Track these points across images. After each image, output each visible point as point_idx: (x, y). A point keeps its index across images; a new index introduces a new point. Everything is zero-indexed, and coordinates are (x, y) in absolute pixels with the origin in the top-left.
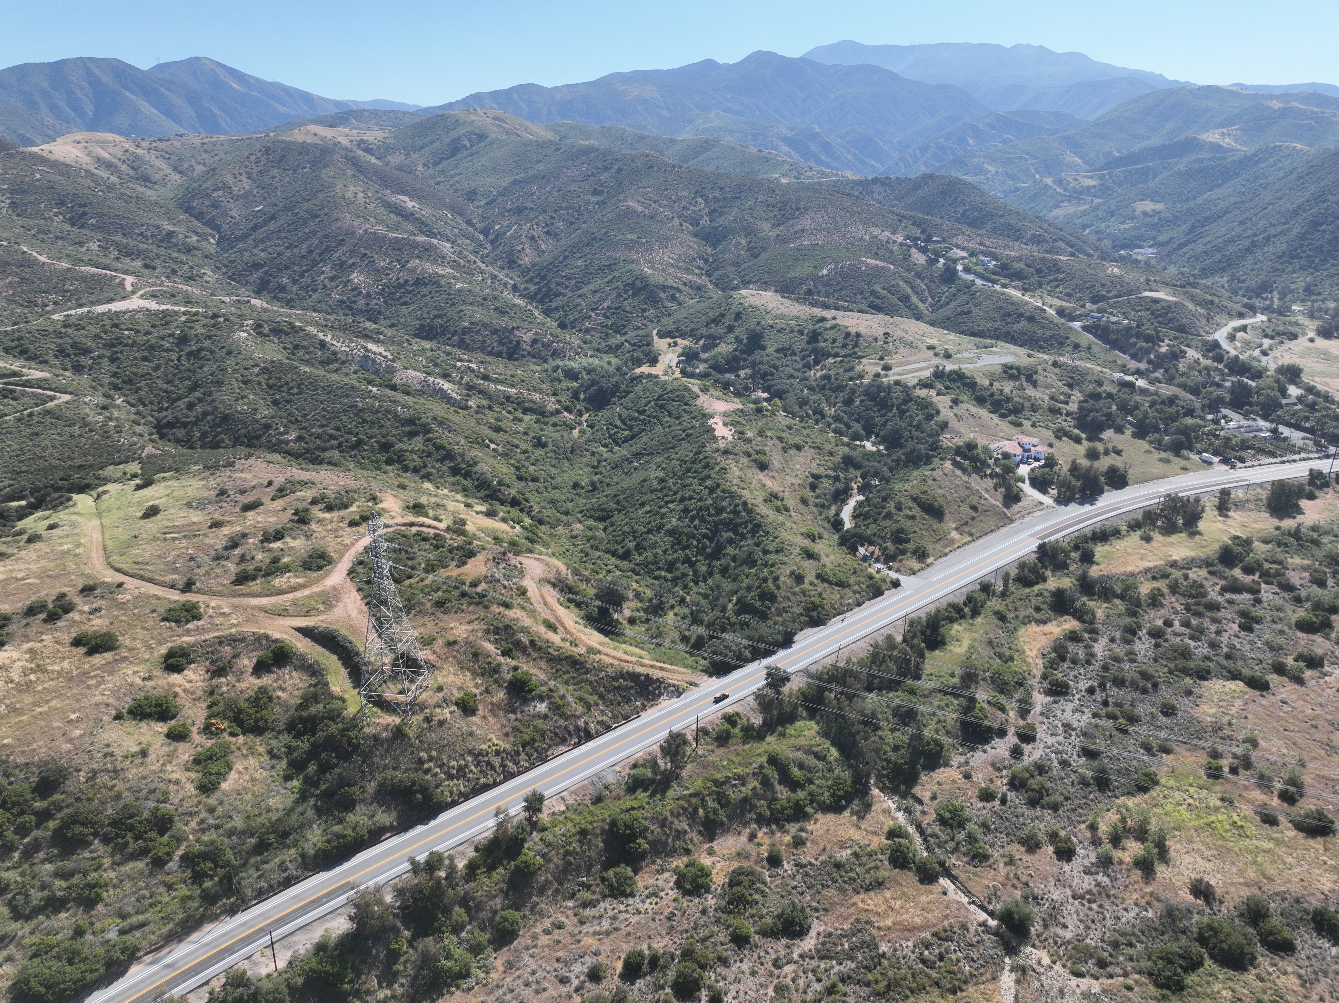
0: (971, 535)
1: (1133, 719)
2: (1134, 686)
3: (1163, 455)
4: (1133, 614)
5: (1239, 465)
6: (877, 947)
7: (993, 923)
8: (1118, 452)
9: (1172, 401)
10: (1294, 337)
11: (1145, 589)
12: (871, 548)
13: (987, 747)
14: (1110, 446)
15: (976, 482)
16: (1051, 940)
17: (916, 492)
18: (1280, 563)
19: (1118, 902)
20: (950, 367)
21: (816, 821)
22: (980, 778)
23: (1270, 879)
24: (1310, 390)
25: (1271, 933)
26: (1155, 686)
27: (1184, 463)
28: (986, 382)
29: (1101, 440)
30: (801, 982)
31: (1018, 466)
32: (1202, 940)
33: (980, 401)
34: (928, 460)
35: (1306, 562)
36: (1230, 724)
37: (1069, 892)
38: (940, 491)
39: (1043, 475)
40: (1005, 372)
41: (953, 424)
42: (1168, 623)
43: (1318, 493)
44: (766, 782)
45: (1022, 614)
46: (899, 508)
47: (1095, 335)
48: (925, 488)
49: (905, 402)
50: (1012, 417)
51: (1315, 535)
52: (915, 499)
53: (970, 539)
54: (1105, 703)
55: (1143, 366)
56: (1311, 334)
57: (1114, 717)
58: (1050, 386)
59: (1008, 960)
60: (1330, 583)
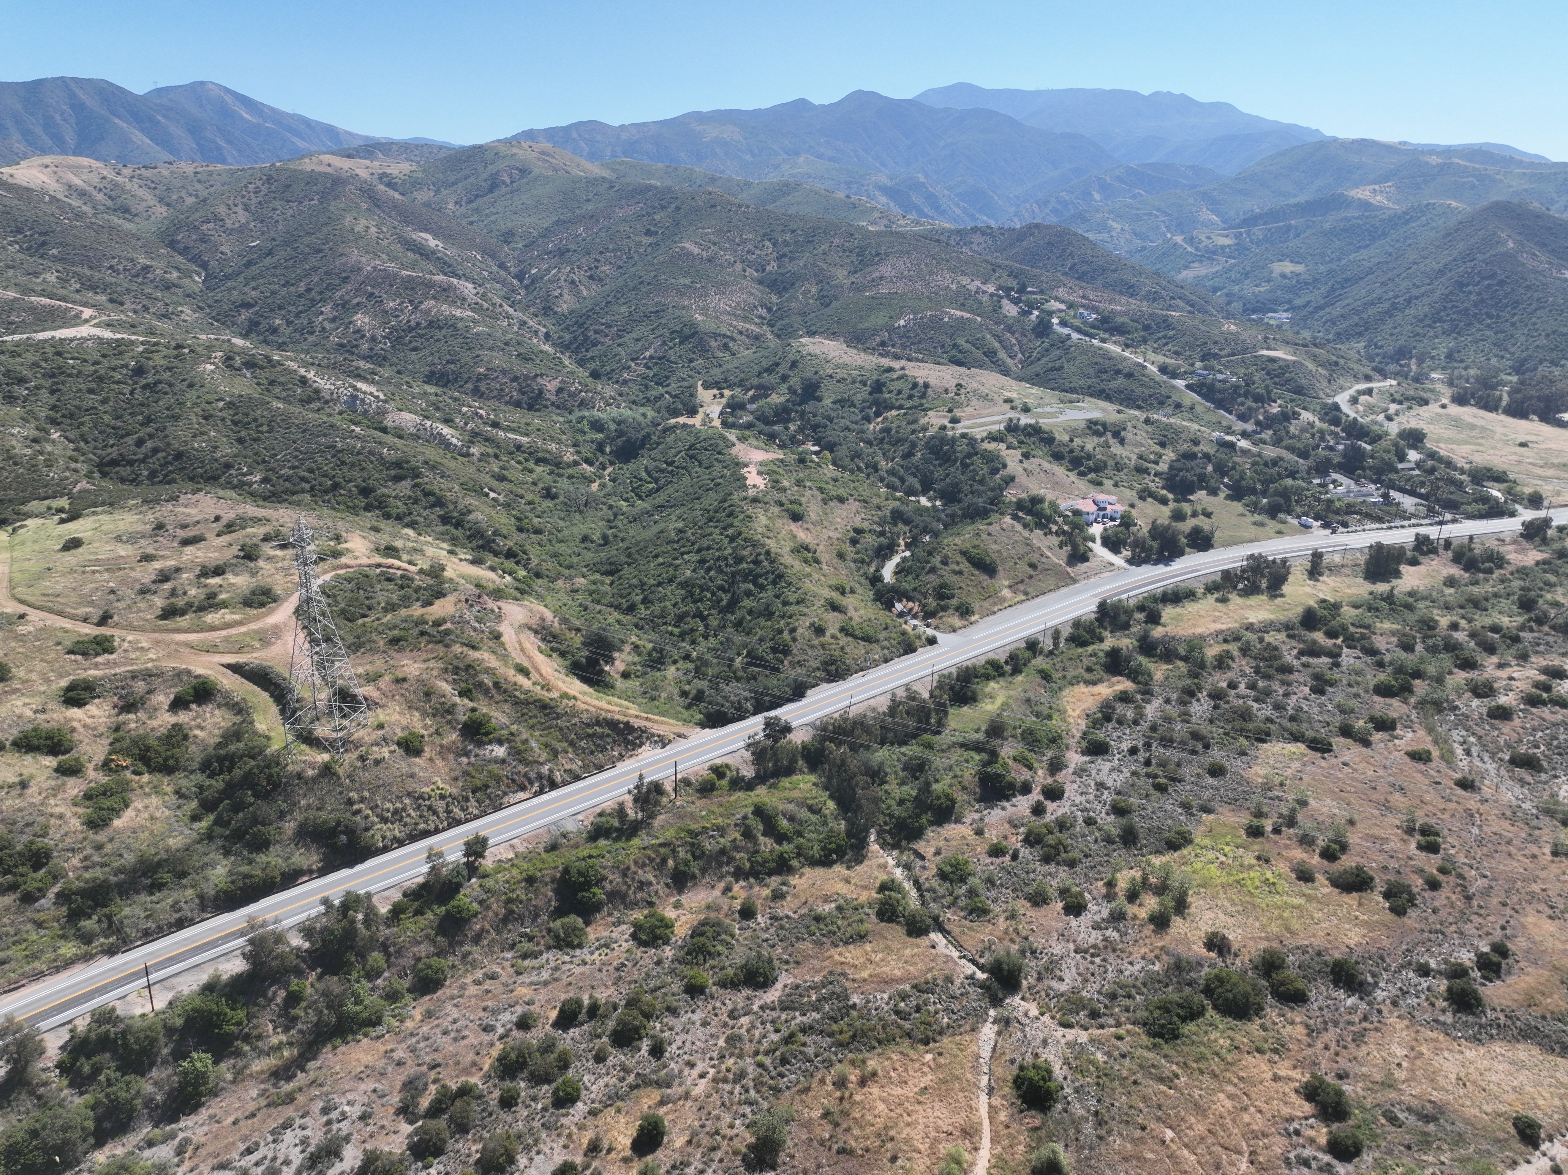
0: (1026, 593)
1: (1175, 779)
2: (1184, 746)
3: (1257, 518)
4: (1195, 676)
5: (1341, 529)
6: (847, 998)
7: (981, 976)
8: (1208, 515)
9: (1275, 462)
10: (1426, 402)
11: (1213, 651)
12: (911, 604)
13: (1006, 804)
14: (1199, 508)
15: (1037, 537)
16: (1043, 993)
17: (967, 546)
18: (1368, 627)
19: (1124, 956)
20: (1025, 420)
21: (802, 875)
22: (992, 836)
23: (1293, 933)
24: (1432, 455)
25: (1283, 984)
26: (1207, 747)
27: (1280, 526)
28: (1066, 438)
29: (1190, 501)
30: (757, 1033)
31: (1090, 524)
32: (1208, 991)
33: (1057, 457)
34: (985, 514)
35: (1395, 626)
36: (1282, 785)
37: (1072, 946)
38: (995, 547)
39: (1116, 534)
40: (1089, 428)
41: (1021, 478)
42: (1232, 685)
43: (1421, 559)
44: (748, 834)
45: (1070, 674)
46: (945, 563)
47: (1199, 394)
48: (978, 543)
49: (969, 456)
50: (1092, 476)
51: (1411, 600)
52: (964, 553)
53: (1024, 598)
54: (1148, 763)
55: (1249, 427)
56: (1445, 401)
57: (1156, 776)
58: (1139, 444)
59: (992, 1013)
60: (1419, 647)
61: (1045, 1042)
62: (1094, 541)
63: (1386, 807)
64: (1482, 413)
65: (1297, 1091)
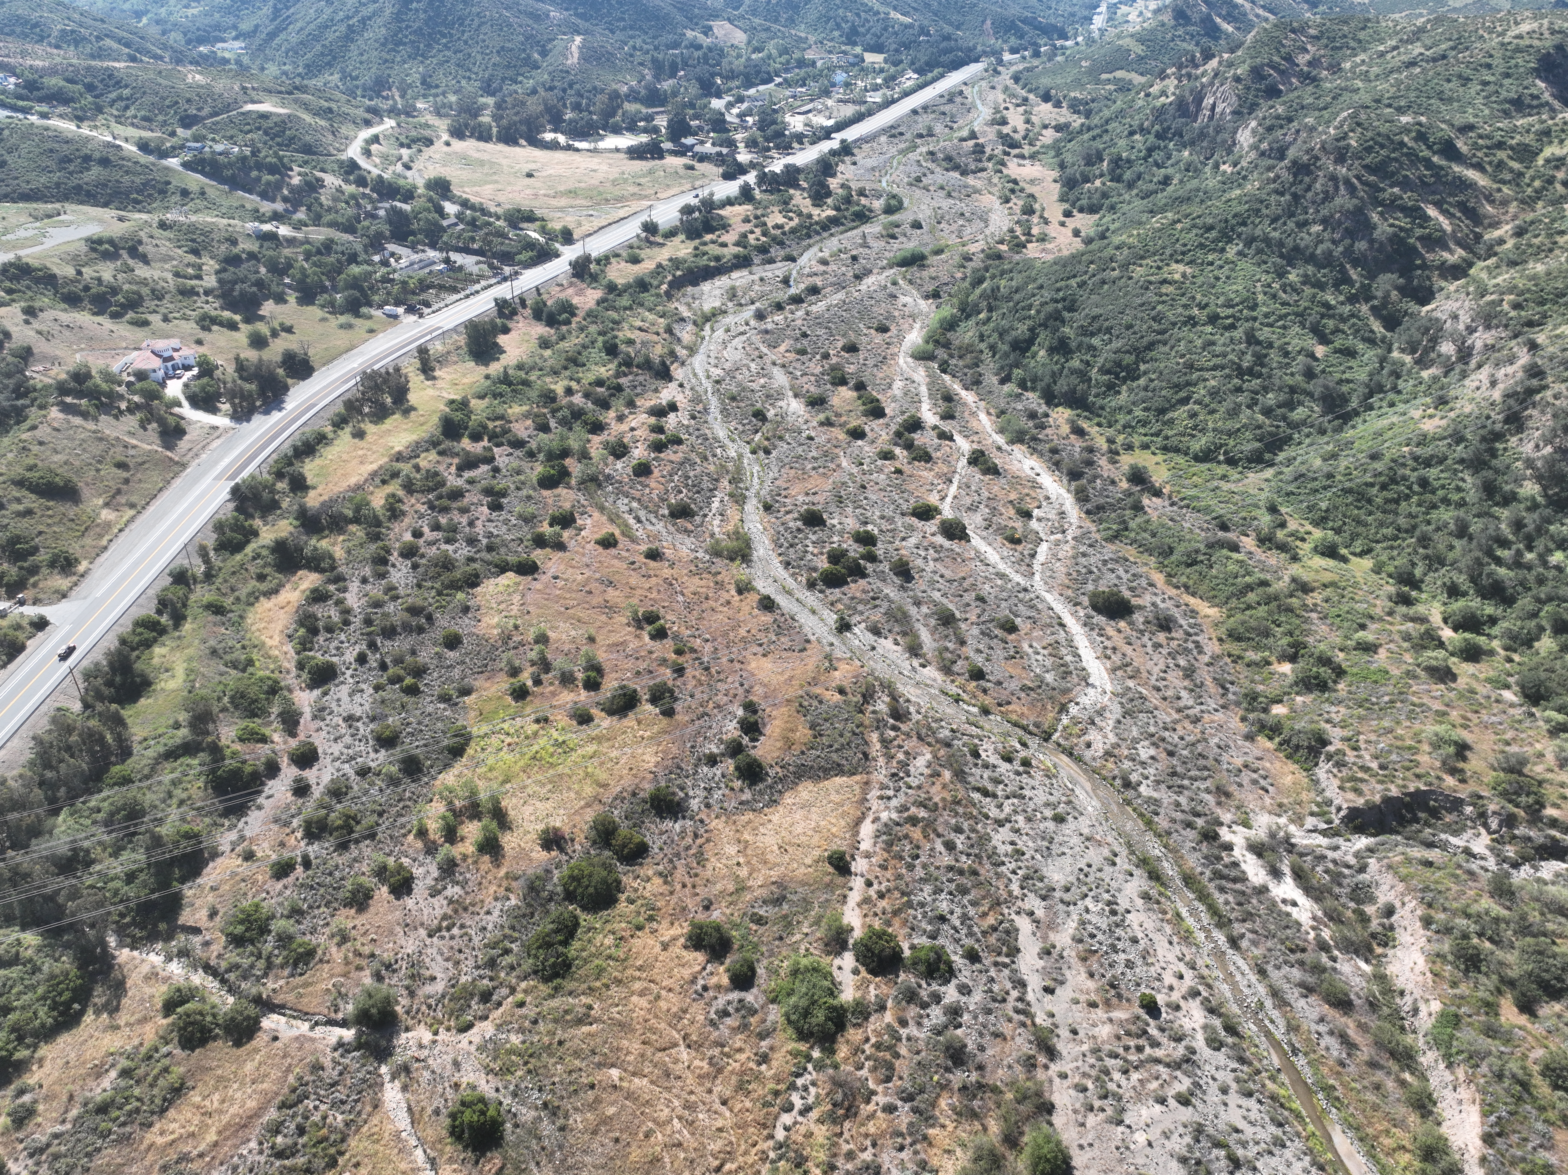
0: (132, 506)
1: (419, 672)
2: (408, 628)
3: (343, 319)
4: (376, 537)
5: (426, 311)
7: (348, 1034)
8: (289, 330)
9: (328, 246)
10: (429, 142)
11: (378, 501)
13: (261, 800)
14: (276, 324)
15: (108, 426)
16: (424, 1008)
17: (18, 471)
18: (501, 417)
19: (477, 909)
22: (266, 851)
23: (605, 786)
24: (465, 204)
25: (624, 846)
26: (430, 618)
27: (368, 324)
28: (70, 271)
29: (262, 318)
31: (163, 385)
32: (570, 897)
33: (72, 300)
34: (20, 415)
35: (525, 408)
36: (516, 627)
37: (423, 932)
38: (56, 458)
39: (203, 388)
40: (94, 250)
41: (40, 346)
43: (511, 324)
45: (243, 593)
47: (203, 173)
48: (31, 461)
50: (130, 315)
51: (523, 375)
52: (20, 483)
53: (132, 512)
54: (383, 667)
55: (279, 206)
56: (445, 137)
57: (399, 679)
58: (167, 259)
59: (384, 1069)
60: (553, 424)
61: (456, 1064)
62: (179, 405)
63: (609, 608)
64: (482, 145)
65: (685, 947)
